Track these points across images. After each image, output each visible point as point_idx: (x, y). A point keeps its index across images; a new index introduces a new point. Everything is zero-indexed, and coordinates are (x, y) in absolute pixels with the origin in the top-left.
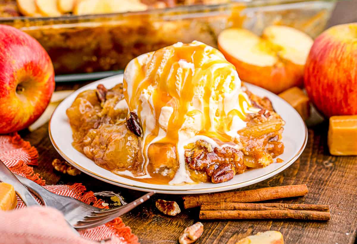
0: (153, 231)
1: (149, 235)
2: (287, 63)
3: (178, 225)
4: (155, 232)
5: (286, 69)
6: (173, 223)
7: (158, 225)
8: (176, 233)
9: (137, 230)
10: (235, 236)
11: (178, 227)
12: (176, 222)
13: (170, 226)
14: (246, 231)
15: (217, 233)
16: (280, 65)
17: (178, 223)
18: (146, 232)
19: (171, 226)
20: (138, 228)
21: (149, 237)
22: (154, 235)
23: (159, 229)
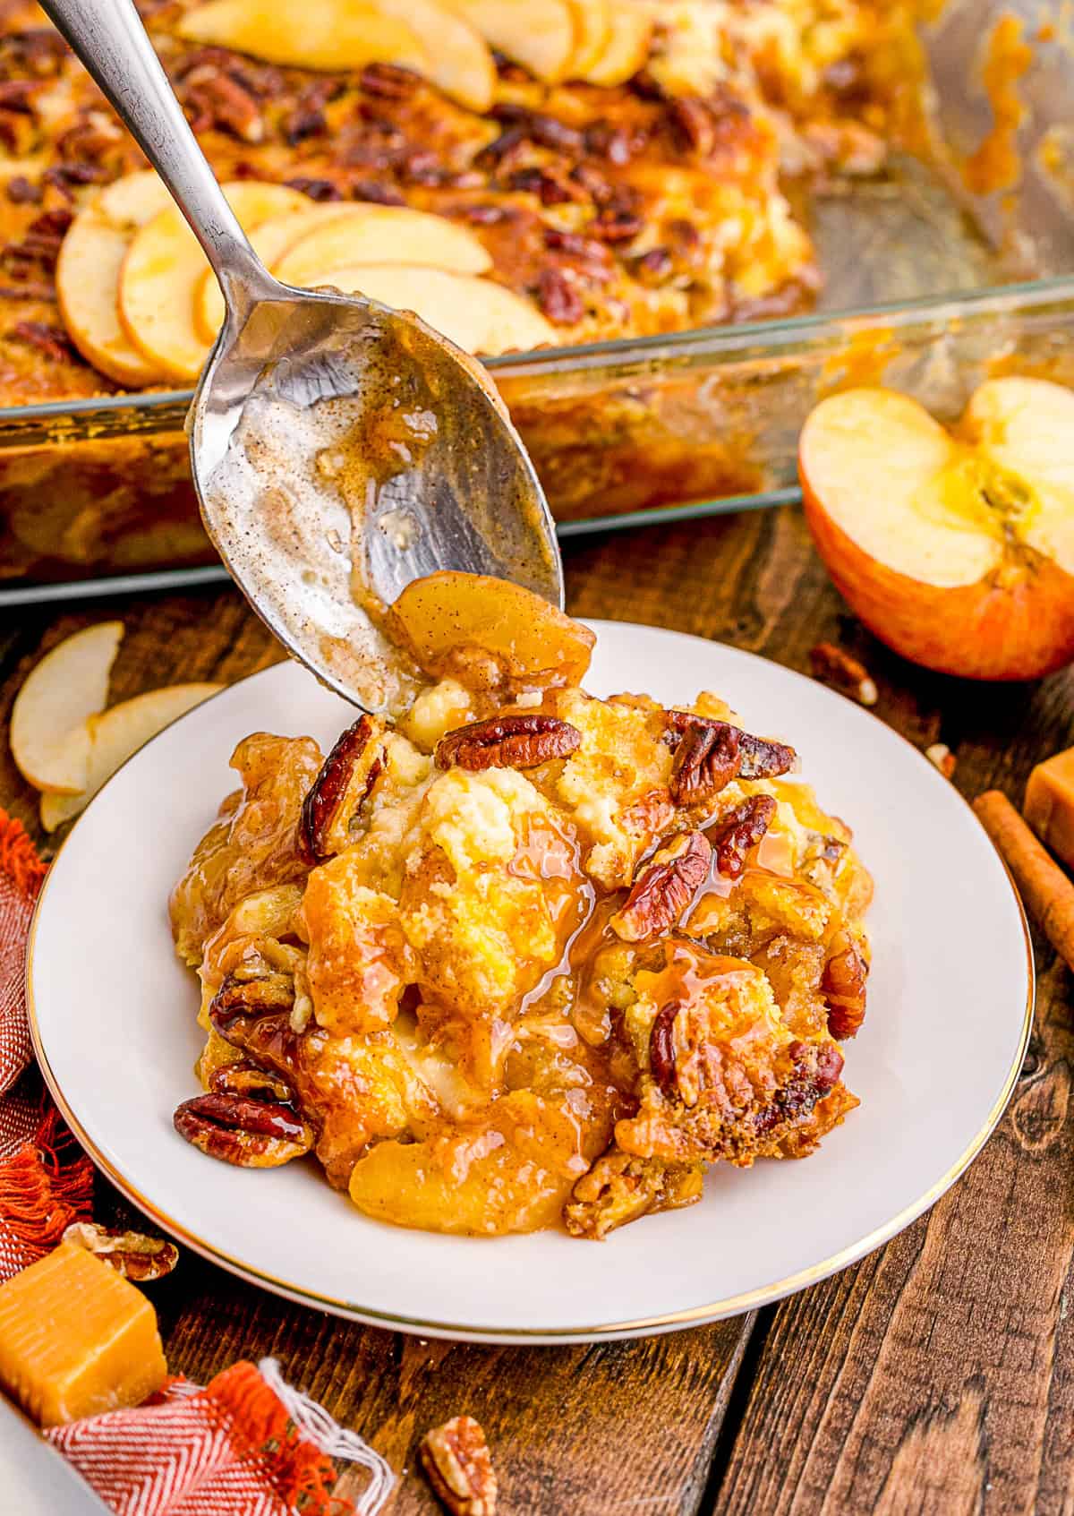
0: (594, 1412)
1: (579, 1439)
3: (689, 1373)
4: (602, 1419)
6: (670, 1361)
7: (609, 1378)
8: (682, 1422)
9: (530, 1412)
10: (915, 1435)
11: (690, 1390)
12: (682, 1356)
13: (657, 1382)
14: (957, 1407)
15: (843, 1416)
16: (1014, 576)
17: (686, 1359)
18: (566, 1427)
19: (662, 1383)
20: (535, 1401)
21: (578, 1451)
22: (596, 1441)
23: (614, 1402)
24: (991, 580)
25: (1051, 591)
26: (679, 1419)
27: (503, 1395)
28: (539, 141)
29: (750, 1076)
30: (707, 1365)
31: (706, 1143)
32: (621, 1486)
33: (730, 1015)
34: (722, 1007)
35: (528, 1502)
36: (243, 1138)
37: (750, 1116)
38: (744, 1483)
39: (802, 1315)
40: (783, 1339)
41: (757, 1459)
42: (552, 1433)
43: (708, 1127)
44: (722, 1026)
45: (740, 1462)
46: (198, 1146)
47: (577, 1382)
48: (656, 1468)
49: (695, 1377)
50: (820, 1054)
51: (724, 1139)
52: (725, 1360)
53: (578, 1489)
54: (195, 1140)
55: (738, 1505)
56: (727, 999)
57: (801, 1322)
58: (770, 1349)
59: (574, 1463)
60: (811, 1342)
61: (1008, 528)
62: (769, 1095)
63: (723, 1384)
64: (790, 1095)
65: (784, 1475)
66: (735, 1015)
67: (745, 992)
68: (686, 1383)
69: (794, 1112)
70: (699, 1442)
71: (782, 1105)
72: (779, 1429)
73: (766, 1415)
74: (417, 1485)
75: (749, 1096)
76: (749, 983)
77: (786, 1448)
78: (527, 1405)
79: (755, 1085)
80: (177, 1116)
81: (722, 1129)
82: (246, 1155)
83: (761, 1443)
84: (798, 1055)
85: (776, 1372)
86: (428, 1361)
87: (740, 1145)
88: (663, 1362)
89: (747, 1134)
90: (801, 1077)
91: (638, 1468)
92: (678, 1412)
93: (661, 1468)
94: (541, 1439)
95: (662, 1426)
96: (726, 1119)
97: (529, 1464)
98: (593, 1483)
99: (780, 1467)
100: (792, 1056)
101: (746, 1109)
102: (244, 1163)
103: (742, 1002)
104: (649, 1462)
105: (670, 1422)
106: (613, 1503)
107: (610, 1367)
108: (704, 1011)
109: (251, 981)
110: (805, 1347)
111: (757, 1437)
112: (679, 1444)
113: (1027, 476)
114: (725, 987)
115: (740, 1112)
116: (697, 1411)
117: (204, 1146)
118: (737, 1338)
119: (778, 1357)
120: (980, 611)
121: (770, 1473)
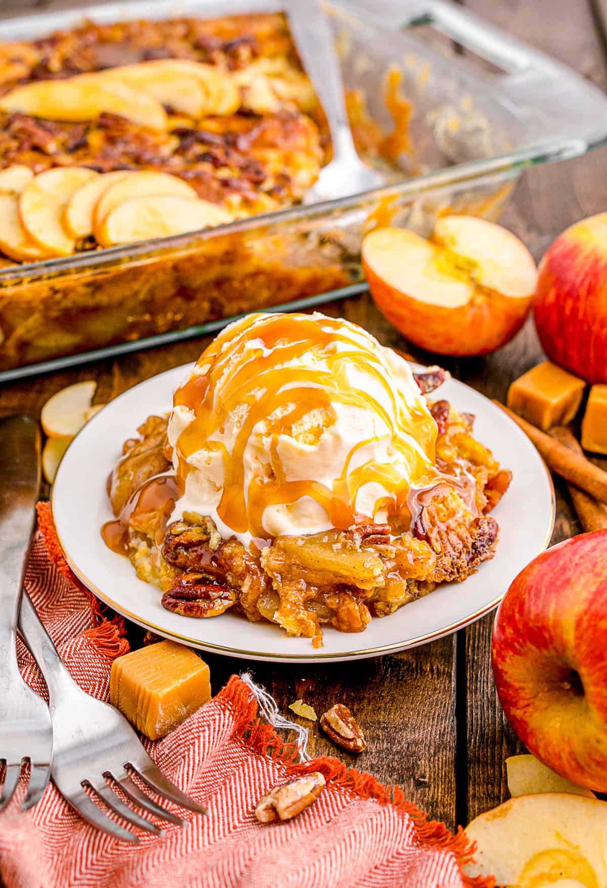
0: (396, 696)
1: (393, 708)
2: (490, 294)
3: (435, 672)
4: (400, 698)
5: (490, 305)
6: (424, 668)
8: (439, 693)
9: (366, 701)
11: (438, 678)
13: (421, 678)
16: (480, 300)
18: (385, 704)
19: (424, 678)
20: (367, 696)
21: (395, 713)
22: (402, 708)
23: (404, 690)
24: (472, 303)
25: (499, 305)
26: (438, 692)
27: (350, 696)
28: (202, 142)
29: (460, 537)
30: (443, 667)
31: (446, 571)
32: (420, 725)
33: (445, 509)
34: (441, 506)
35: (379, 739)
36: (203, 604)
37: (463, 556)
38: (477, 714)
39: (479, 639)
40: (473, 651)
41: (479, 703)
42: (380, 708)
43: (446, 563)
44: (442, 515)
45: (472, 706)
46: (179, 614)
47: (384, 684)
48: (434, 714)
49: (438, 673)
50: (489, 523)
51: (453, 568)
52: (450, 663)
53: (401, 729)
54: (177, 610)
55: (477, 724)
56: (442, 502)
57: (479, 642)
58: (468, 656)
59: (396, 718)
60: (487, 649)
61: (472, 280)
62: (470, 545)
63: (453, 674)
64: (478, 544)
65: (495, 707)
66: (448, 509)
67: (450, 498)
68: (435, 676)
69: (481, 551)
70: (451, 700)
71: (476, 549)
72: (485, 688)
73: (477, 684)
74: (323, 742)
75: (461, 546)
76: (451, 494)
77: (491, 696)
78: (364, 698)
79: (463, 541)
80: (163, 601)
81: (452, 564)
82: (205, 611)
83: (479, 696)
84: (480, 524)
85: (475, 664)
86: (308, 687)
87: (461, 571)
88: (421, 669)
89: (463, 564)
90: (482, 535)
91: (426, 716)
92: (436, 689)
93: (437, 714)
94: (376, 711)
95: (430, 696)
96: (453, 559)
97: (374, 723)
98: (407, 725)
99: (491, 704)
100: (477, 525)
101: (460, 553)
102: (205, 616)
103: (449, 503)
104: (430, 712)
105: (434, 694)
106: (419, 732)
107: (397, 675)
108: (434, 508)
109: (181, 534)
110: (485, 652)
111: (476, 693)
112: (442, 703)
113: (473, 257)
114: (441, 496)
115: (458, 555)
116: (445, 687)
117: (182, 612)
118: (452, 653)
119: (474, 659)
120: (468, 318)
121: (488, 708)
